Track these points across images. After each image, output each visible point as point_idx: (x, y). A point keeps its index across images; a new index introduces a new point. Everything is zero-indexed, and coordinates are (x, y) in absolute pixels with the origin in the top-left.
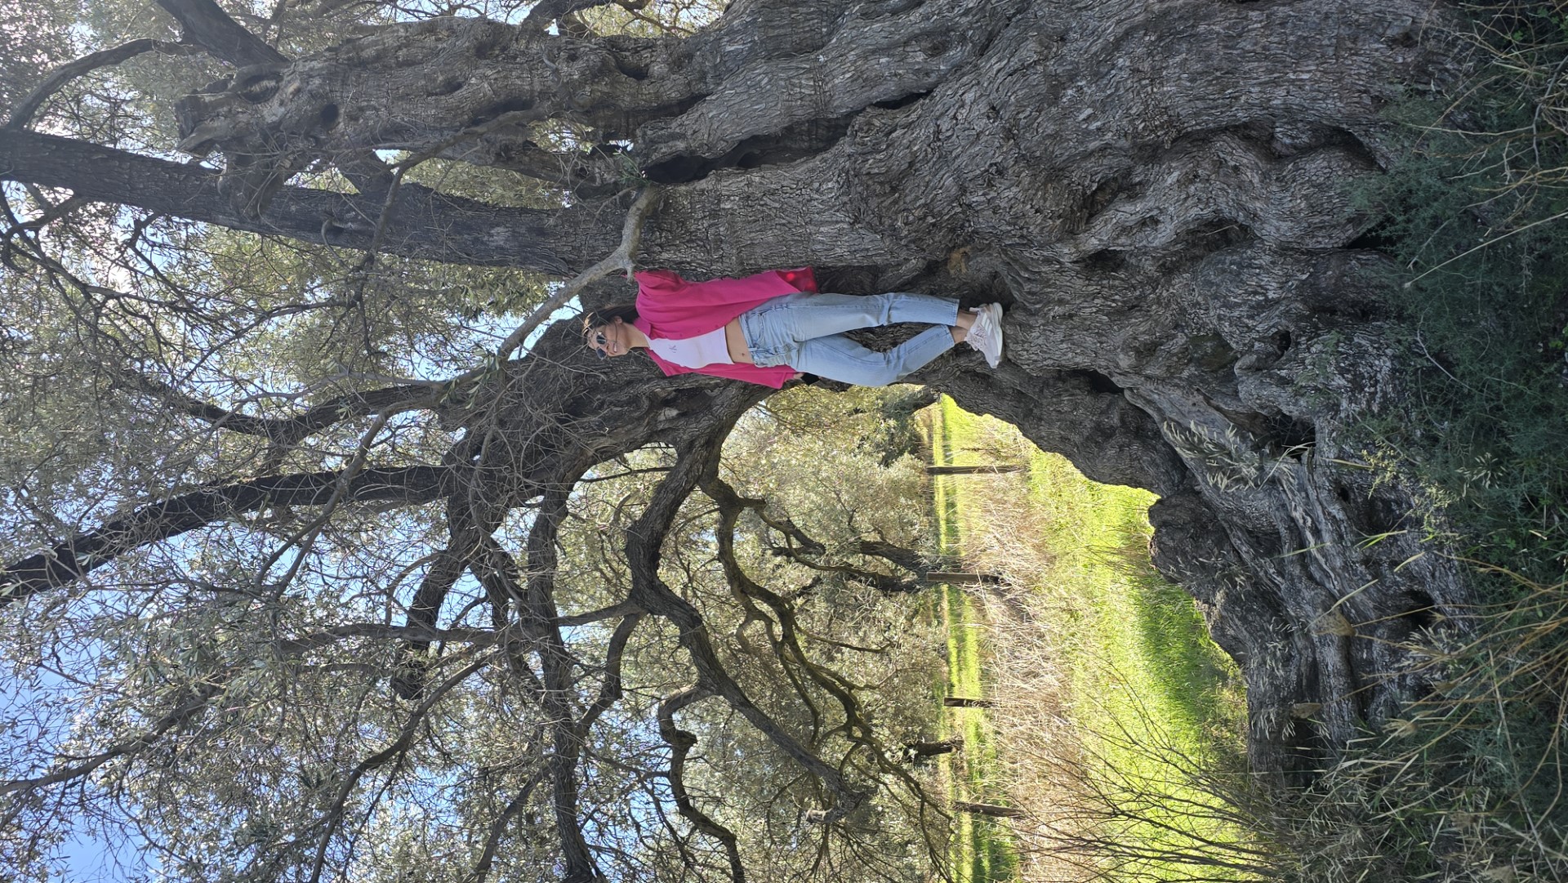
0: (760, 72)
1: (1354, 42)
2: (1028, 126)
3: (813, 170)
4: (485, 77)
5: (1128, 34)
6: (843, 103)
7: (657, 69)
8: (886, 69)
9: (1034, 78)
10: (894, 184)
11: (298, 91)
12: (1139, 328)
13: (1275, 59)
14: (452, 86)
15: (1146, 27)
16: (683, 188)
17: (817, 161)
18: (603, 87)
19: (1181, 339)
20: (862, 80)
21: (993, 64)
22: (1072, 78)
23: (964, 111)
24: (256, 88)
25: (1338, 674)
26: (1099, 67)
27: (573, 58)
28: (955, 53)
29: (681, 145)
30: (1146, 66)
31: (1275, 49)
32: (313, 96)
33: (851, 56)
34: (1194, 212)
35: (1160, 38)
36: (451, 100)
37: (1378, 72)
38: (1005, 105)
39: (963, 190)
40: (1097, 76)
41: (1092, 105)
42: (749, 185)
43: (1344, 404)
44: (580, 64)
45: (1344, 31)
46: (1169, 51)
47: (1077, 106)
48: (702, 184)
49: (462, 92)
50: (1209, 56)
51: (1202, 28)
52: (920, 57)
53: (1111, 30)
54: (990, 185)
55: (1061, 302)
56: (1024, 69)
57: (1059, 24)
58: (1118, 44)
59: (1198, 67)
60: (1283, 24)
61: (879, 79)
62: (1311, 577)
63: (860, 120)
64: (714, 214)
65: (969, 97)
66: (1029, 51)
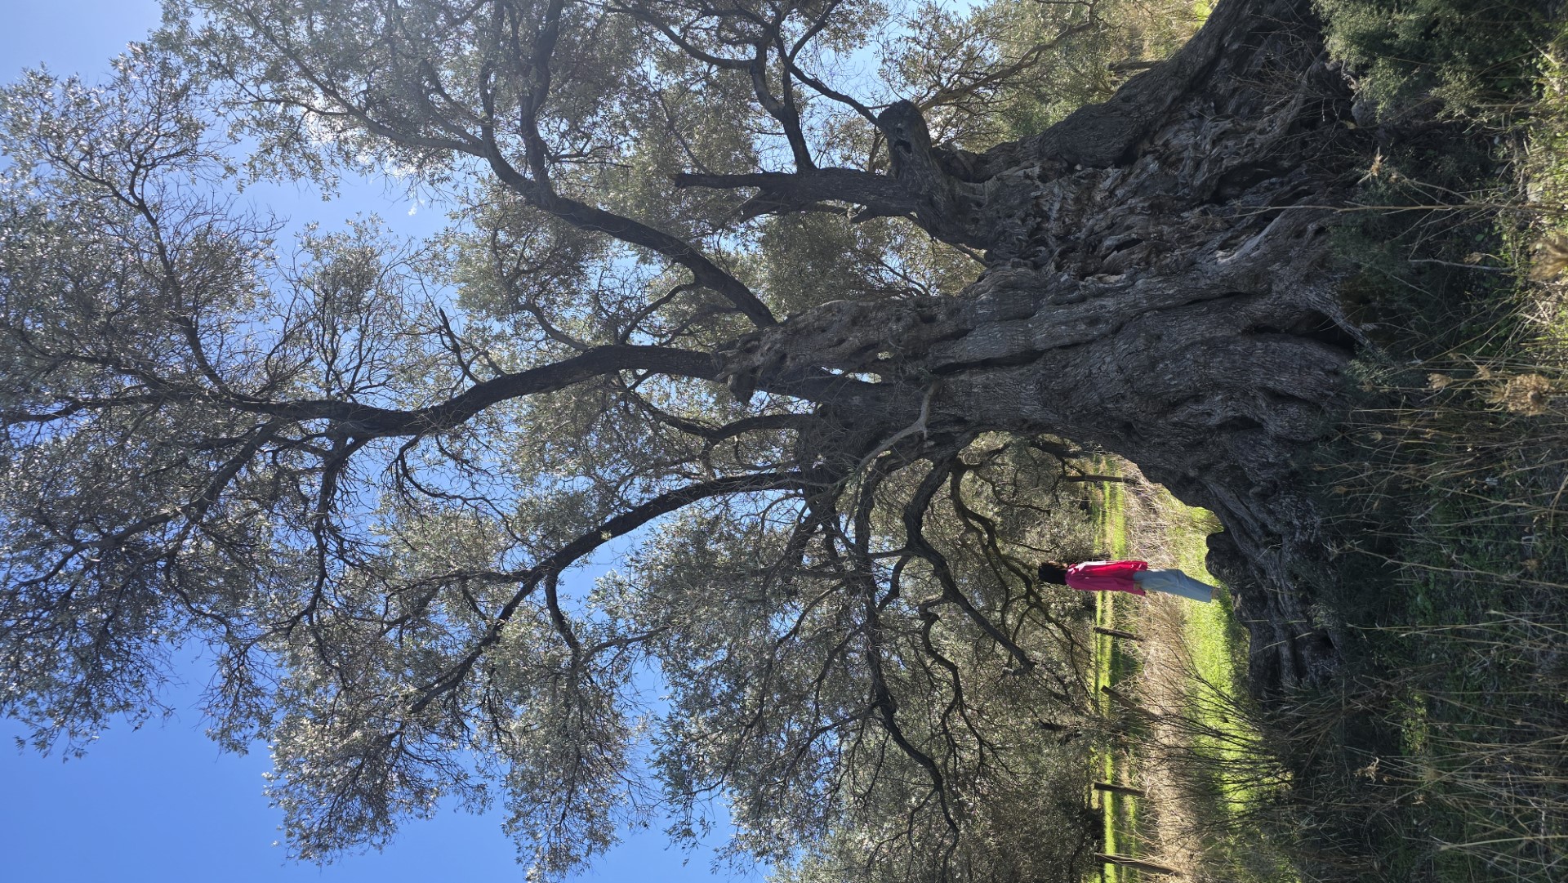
0: (996, 330)
1: (1309, 368)
2: (1138, 380)
3: (1022, 374)
4: (856, 337)
5: (1193, 344)
6: (1040, 346)
7: (941, 317)
8: (1065, 333)
9: (1143, 357)
10: (1065, 394)
11: (769, 349)
12: (1201, 457)
13: (1268, 369)
14: (841, 341)
15: (1202, 343)
16: (952, 379)
17: (1024, 370)
18: (913, 333)
19: (1225, 464)
20: (1051, 337)
21: (1121, 346)
22: (1163, 358)
23: (1105, 367)
24: (749, 345)
25: (1289, 660)
26: (1177, 357)
27: (899, 319)
28: (1102, 327)
29: (952, 361)
30: (1202, 360)
31: (1268, 365)
32: (777, 352)
33: (1046, 326)
34: (1230, 414)
35: (1209, 349)
36: (840, 349)
37: (1320, 383)
38: (1126, 367)
39: (1103, 401)
40: (1175, 360)
41: (1173, 373)
42: (988, 379)
43: (1297, 535)
44: (902, 323)
45: (1303, 363)
46: (1214, 355)
47: (1165, 370)
48: (962, 377)
49: (845, 345)
50: (1234, 362)
51: (1231, 347)
52: (1083, 327)
53: (1183, 341)
54: (1117, 402)
55: (1159, 436)
56: (1137, 352)
57: (1157, 331)
58: (1187, 348)
59: (1228, 365)
60: (1273, 353)
61: (1061, 336)
62: (1278, 610)
63: (1049, 355)
64: (968, 394)
65: (1108, 359)
66: (1140, 343)
